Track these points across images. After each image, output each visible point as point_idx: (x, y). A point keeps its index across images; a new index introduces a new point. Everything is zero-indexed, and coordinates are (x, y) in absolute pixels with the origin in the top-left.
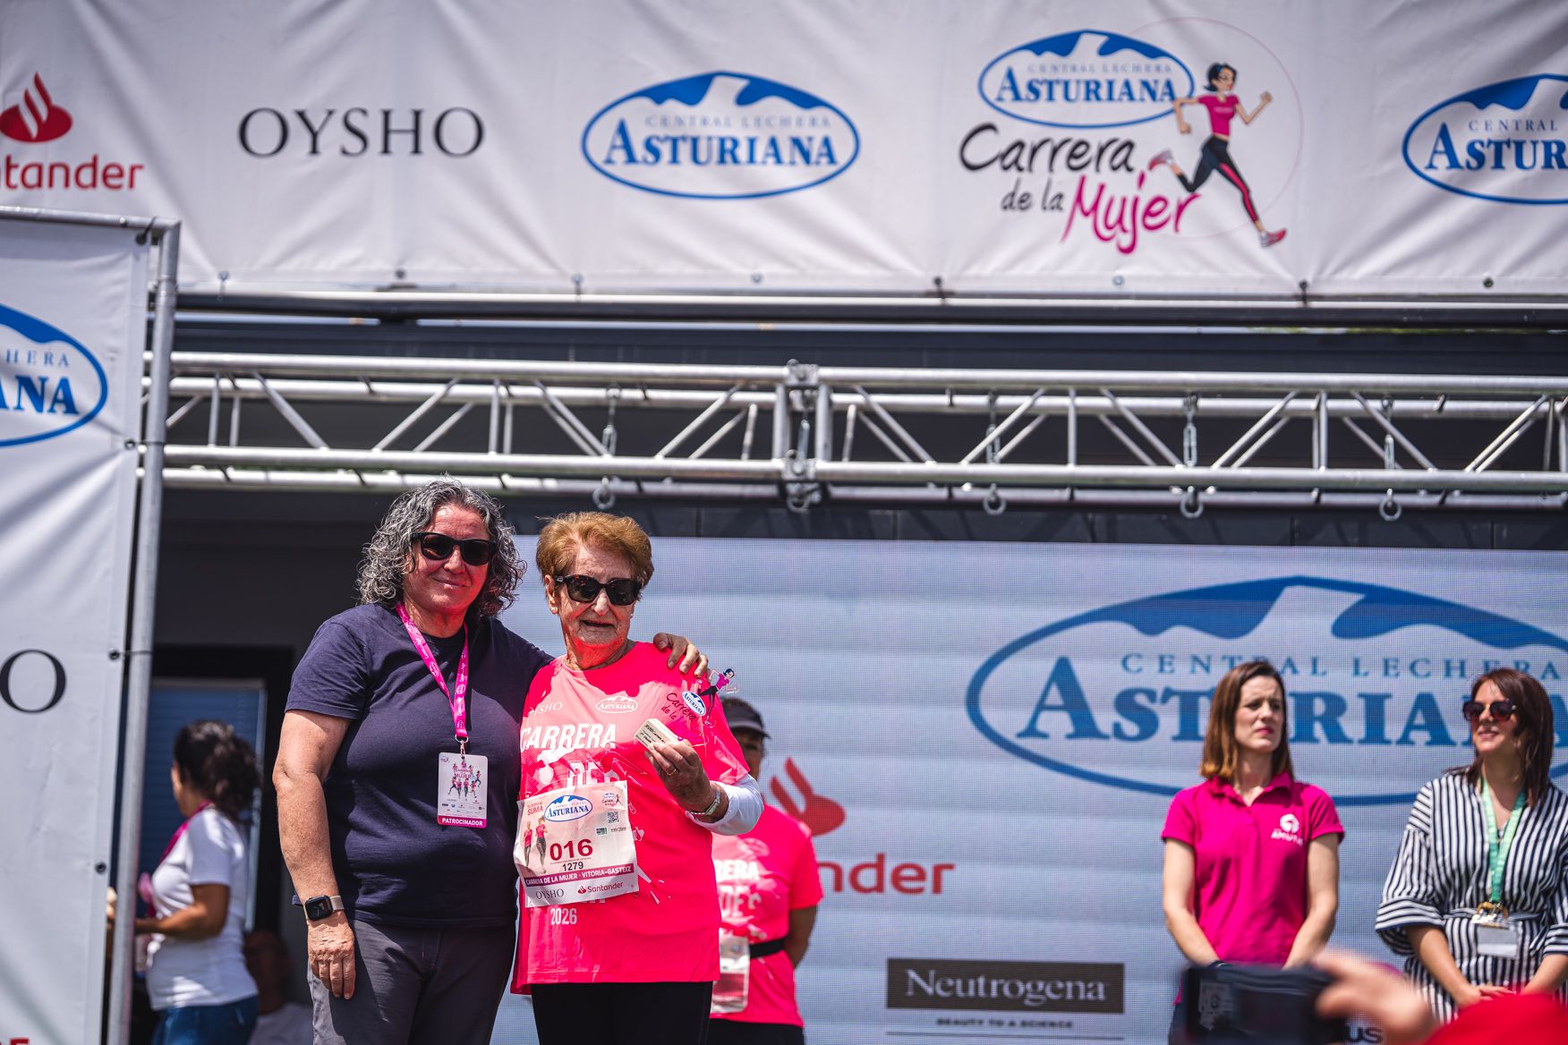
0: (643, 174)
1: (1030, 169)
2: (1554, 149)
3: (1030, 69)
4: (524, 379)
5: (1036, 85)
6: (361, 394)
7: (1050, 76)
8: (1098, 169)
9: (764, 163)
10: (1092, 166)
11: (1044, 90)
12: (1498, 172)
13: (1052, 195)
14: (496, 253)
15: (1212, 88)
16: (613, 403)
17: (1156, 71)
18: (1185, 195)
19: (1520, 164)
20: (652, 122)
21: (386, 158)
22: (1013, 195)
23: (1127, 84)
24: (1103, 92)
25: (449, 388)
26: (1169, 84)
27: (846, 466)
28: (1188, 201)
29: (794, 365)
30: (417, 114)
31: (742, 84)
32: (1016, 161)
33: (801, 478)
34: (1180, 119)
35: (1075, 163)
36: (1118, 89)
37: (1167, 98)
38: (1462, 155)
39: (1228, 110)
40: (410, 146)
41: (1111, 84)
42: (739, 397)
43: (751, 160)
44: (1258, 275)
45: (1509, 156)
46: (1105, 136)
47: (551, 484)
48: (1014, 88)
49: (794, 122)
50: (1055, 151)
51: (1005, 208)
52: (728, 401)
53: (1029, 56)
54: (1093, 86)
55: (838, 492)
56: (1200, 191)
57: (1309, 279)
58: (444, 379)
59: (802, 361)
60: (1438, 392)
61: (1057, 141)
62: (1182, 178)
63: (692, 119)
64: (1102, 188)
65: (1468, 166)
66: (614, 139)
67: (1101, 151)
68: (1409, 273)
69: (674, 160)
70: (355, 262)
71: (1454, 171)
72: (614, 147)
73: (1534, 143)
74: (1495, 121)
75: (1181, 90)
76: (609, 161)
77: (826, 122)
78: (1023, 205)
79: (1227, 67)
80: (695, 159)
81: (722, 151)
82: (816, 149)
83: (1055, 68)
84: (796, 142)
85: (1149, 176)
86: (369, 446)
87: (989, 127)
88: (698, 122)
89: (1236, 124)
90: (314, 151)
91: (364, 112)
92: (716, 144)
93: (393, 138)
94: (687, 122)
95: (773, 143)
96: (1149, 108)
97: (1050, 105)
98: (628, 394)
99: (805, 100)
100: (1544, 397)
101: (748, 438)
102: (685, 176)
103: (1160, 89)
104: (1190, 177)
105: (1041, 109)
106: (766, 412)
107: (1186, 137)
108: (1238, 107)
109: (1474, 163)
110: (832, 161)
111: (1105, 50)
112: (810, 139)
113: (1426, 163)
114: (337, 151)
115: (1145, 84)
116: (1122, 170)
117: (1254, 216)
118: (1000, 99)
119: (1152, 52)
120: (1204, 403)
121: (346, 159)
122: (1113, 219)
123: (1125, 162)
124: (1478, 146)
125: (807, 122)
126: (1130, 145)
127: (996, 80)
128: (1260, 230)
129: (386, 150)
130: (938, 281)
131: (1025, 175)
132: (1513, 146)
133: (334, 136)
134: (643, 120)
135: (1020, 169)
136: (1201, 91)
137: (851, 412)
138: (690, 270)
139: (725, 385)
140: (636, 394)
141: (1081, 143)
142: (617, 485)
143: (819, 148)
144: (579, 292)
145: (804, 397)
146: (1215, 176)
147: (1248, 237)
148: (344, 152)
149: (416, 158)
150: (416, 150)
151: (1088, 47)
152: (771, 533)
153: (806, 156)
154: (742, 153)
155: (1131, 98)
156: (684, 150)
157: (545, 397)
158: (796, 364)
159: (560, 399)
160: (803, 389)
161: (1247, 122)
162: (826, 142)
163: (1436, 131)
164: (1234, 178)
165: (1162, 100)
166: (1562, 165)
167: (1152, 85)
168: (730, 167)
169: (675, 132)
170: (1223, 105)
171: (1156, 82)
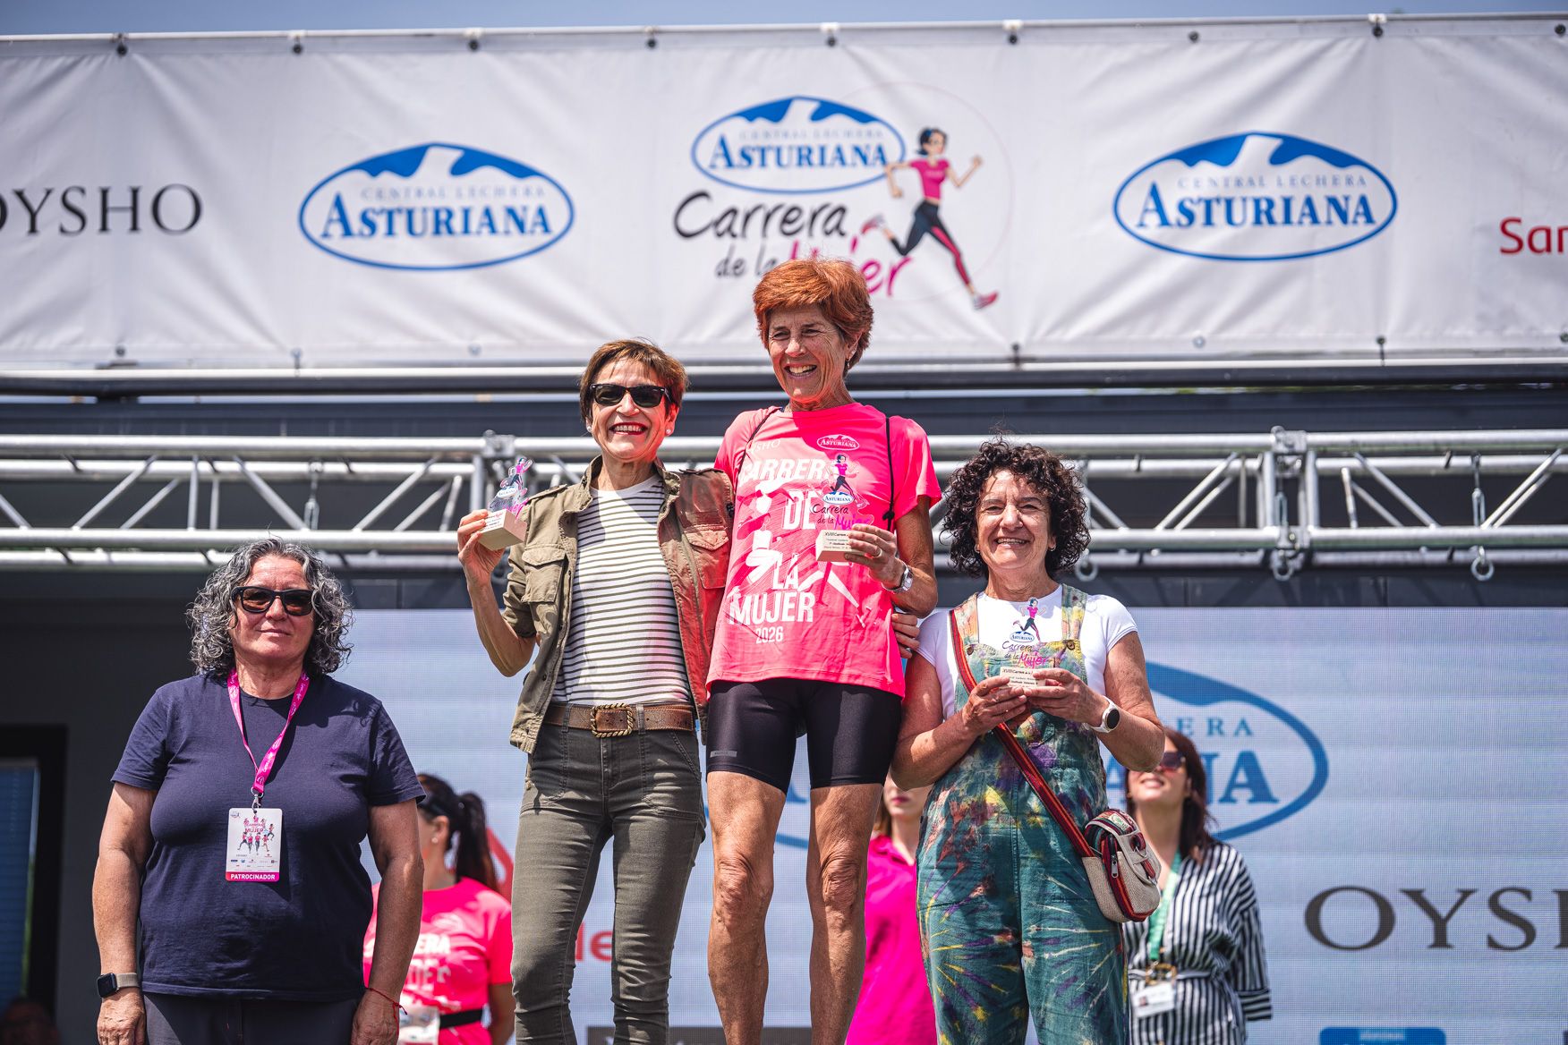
0: (359, 247)
1: (744, 235)
2: (1264, 206)
3: (743, 136)
4: (226, 454)
5: (750, 153)
6: (67, 472)
7: (762, 142)
8: (811, 234)
9: (479, 233)
10: (805, 232)
11: (756, 156)
12: (1209, 229)
13: (766, 259)
14: (215, 328)
15: (923, 152)
16: (315, 477)
17: (865, 136)
18: (896, 258)
19: (1230, 221)
20: (368, 195)
21: (104, 236)
22: (726, 261)
23: (839, 150)
24: (815, 158)
25: (148, 465)
26: (880, 150)
29: (490, 436)
30: (135, 192)
31: (456, 155)
32: (729, 228)
34: (892, 185)
35: (788, 228)
36: (830, 154)
37: (879, 163)
38: (1172, 213)
39: (938, 174)
40: (129, 224)
41: (822, 150)
42: (438, 469)
43: (466, 230)
44: (970, 338)
45: (1219, 212)
46: (818, 201)
48: (727, 155)
49: (508, 192)
50: (768, 217)
51: (719, 274)
52: (426, 473)
53: (741, 122)
54: (805, 152)
56: (914, 254)
57: (1021, 340)
58: (144, 455)
59: (498, 432)
60: (1135, 451)
61: (770, 206)
62: (894, 242)
63: (407, 191)
66: (330, 213)
67: (814, 216)
68: (1120, 333)
69: (390, 232)
70: (76, 340)
71: (1165, 229)
72: (330, 221)
73: (1244, 200)
74: (1206, 179)
75: (893, 154)
76: (326, 235)
77: (540, 192)
78: (738, 271)
79: (937, 131)
80: (411, 230)
81: (437, 223)
82: (530, 218)
83: (767, 135)
84: (511, 212)
86: (68, 525)
87: (703, 194)
88: (413, 194)
89: (946, 187)
90: (33, 230)
91: (82, 191)
92: (430, 216)
93: (111, 216)
94: (402, 194)
95: (487, 213)
96: (862, 173)
97: (763, 171)
98: (331, 468)
99: (519, 171)
100: (1234, 455)
101: (450, 509)
102: (402, 248)
103: (872, 154)
104: (903, 241)
105: (754, 176)
106: (467, 482)
107: (898, 202)
108: (950, 171)
109: (1184, 220)
110: (547, 230)
111: (817, 116)
112: (525, 209)
113: (1137, 221)
114: (57, 229)
115: (857, 150)
116: (835, 235)
117: (965, 279)
118: (713, 166)
119: (863, 117)
121: (65, 239)
123: (838, 227)
124: (1188, 205)
125: (521, 191)
126: (842, 210)
127: (708, 148)
128: (972, 292)
129: (104, 228)
131: (739, 242)
132: (1223, 206)
133: (52, 214)
134: (360, 193)
135: (734, 236)
136: (912, 155)
138: (409, 342)
139: (423, 457)
140: (340, 468)
141: (793, 209)
143: (534, 219)
144: (298, 366)
145: (504, 467)
146: (927, 241)
147: (960, 299)
148: (62, 230)
149: (135, 236)
150: (135, 227)
151: (800, 114)
153: (521, 226)
154: (457, 223)
155: (843, 161)
156: (400, 222)
157: (244, 472)
158: (493, 436)
159: (260, 474)
160: (504, 459)
161: (958, 185)
162: (541, 212)
163: (1146, 190)
164: (946, 241)
165: (874, 164)
166: (1271, 221)
167: (863, 150)
168: (445, 238)
169: (390, 204)
170: (935, 169)
171: (868, 147)
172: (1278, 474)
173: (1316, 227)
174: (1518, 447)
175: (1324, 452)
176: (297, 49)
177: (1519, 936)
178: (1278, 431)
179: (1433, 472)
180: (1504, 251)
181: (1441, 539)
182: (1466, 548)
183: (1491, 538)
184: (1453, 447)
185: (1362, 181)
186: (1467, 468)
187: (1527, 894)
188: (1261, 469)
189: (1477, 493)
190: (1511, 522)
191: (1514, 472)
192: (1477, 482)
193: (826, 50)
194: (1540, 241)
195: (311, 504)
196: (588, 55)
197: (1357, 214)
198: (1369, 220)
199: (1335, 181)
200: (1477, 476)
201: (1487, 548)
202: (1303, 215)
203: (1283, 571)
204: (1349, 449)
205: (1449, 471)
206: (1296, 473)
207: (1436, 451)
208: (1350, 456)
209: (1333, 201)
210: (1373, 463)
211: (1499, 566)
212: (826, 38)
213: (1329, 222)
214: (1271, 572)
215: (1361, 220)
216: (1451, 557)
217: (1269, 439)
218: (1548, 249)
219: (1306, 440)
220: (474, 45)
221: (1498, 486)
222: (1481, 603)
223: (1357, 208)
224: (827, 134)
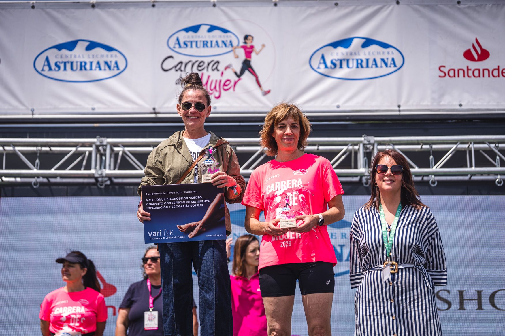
0: (54, 74)
1: (185, 71)
2: (359, 62)
3: (184, 37)
4: (8, 144)
5: (187, 43)
7: (191, 39)
8: (207, 70)
9: (95, 70)
10: (205, 69)
11: (189, 44)
12: (341, 70)
14: (5, 102)
15: (245, 43)
16: (39, 152)
17: (226, 37)
18: (236, 79)
19: (348, 67)
20: (57, 57)
22: (179, 79)
23: (217, 42)
24: (209, 45)
26: (231, 42)
27: (117, 172)
28: (238, 81)
29: (98, 138)
31: (88, 43)
32: (180, 68)
33: (101, 176)
34: (235, 54)
35: (200, 68)
36: (214, 43)
37: (230, 46)
38: (329, 64)
39: (250, 50)
41: (211, 42)
42: (80, 149)
43: (91, 69)
44: (261, 105)
45: (344, 64)
46: (210, 60)
47: (18, 180)
48: (179, 44)
49: (105, 56)
50: (193, 65)
51: (177, 84)
52: (76, 150)
53: (184, 33)
54: (205, 43)
55: (116, 181)
56: (242, 77)
59: (101, 137)
60: (317, 143)
61: (194, 61)
62: (236, 73)
63: (71, 56)
64: (209, 77)
65: (331, 68)
66: (44, 63)
67: (209, 64)
68: (311, 104)
69: (65, 69)
71: (326, 69)
72: (44, 65)
73: (353, 60)
74: (340, 52)
75: (235, 44)
76: (43, 70)
77: (116, 56)
79: (250, 36)
80: (72, 69)
81: (81, 66)
82: (113, 65)
83: (193, 37)
84: (106, 63)
85: (225, 73)
87: (171, 57)
88: (73, 56)
89: (253, 55)
92: (79, 64)
94: (69, 57)
95: (98, 63)
96: (224, 50)
97: (191, 49)
98: (44, 149)
99: (109, 49)
100: (350, 144)
101: (84, 163)
102: (69, 75)
104: (238, 72)
105: (188, 51)
106: (90, 153)
107: (237, 60)
108: (254, 49)
109: (333, 66)
110: (118, 69)
111: (210, 30)
112: (111, 62)
113: (317, 67)
115: (223, 42)
116: (216, 71)
117: (260, 85)
118: (174, 47)
119: (225, 31)
120: (238, 148)
122: (213, 87)
123: (216, 68)
124: (334, 61)
125: (109, 56)
126: (218, 62)
127: (173, 41)
128: (262, 90)
130: (154, 109)
131: (183, 73)
132: (346, 61)
134: (54, 56)
135: (181, 71)
136: (242, 44)
137: (121, 153)
138: (71, 106)
139: (75, 145)
140: (47, 149)
141: (202, 62)
142: (41, 180)
143: (114, 65)
144: (33, 114)
145: (103, 148)
146: (247, 73)
147: (258, 92)
151: (204, 29)
152: (92, 195)
153: (109, 68)
154: (88, 67)
155: (218, 46)
156: (68, 66)
157: (14, 150)
158: (99, 137)
159: (19, 151)
160: (103, 146)
161: (257, 54)
162: (116, 63)
163: (320, 56)
164: (253, 73)
165: (229, 47)
166: (362, 67)
167: (225, 42)
168: (84, 72)
169: (65, 60)
170: (249, 48)
171: (227, 41)
172: (365, 151)
173: (377, 69)
174: (445, 142)
175: (380, 143)
176: (33, 7)
177: (446, 306)
178: (365, 136)
179: (417, 150)
180: (440, 77)
181: (419, 173)
182: (428, 176)
183: (436, 172)
184: (423, 142)
185: (393, 53)
186: (428, 149)
187: (448, 292)
188: (359, 149)
189: (431, 157)
190: (443, 166)
191: (444, 150)
192: (431, 153)
193: (213, 8)
194: (452, 73)
195: (37, 161)
196: (132, 9)
197: (391, 64)
198: (395, 66)
199: (384, 53)
200: (431, 151)
201: (435, 176)
202: (373, 64)
203: (366, 183)
204: (389, 142)
205: (422, 150)
206: (371, 151)
207: (417, 143)
208: (389, 145)
209: (383, 60)
210: (397, 147)
211: (439, 182)
212: (212, 4)
213: (381, 67)
214: (362, 184)
215: (392, 66)
216: (423, 179)
217: (362, 139)
218: (454, 76)
219: (374, 139)
220: (93, 6)
221: (439, 155)
222: (433, 194)
223: (391, 62)
224: (213, 36)
